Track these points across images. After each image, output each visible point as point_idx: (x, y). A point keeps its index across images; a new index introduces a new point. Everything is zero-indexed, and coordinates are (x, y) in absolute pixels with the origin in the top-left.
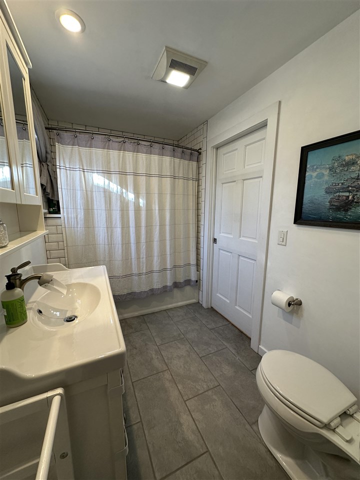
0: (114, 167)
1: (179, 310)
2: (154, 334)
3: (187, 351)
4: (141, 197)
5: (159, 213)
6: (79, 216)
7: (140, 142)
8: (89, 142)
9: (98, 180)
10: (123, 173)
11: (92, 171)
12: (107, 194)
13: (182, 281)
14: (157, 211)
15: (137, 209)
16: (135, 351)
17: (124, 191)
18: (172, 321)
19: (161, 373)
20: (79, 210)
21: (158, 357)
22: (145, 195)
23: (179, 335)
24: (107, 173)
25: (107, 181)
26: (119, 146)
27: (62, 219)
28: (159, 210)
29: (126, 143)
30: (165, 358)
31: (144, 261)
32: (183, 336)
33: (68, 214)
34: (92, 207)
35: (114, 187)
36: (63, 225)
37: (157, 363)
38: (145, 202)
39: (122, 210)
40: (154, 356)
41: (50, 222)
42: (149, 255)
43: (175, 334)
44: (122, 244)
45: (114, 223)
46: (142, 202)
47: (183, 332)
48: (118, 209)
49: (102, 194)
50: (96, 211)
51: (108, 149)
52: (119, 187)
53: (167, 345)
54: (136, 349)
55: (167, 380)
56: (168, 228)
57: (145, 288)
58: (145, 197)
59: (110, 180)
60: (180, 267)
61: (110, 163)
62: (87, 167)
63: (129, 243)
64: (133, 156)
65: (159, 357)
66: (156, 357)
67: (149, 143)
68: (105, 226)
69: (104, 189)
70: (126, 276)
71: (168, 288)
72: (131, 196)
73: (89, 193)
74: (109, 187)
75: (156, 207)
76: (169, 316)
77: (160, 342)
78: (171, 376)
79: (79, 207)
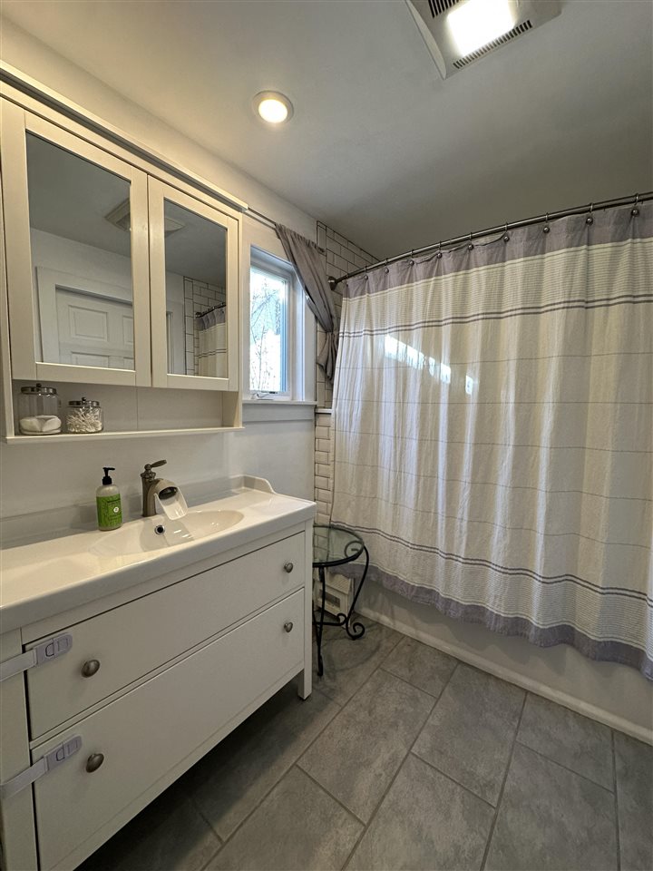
0: (417, 317)
1: (571, 723)
2: (434, 721)
3: (457, 849)
4: (469, 371)
5: (517, 410)
6: (355, 413)
7: (474, 242)
8: (382, 280)
9: (391, 345)
10: (433, 324)
11: (383, 331)
12: (402, 369)
13: (594, 635)
14: (511, 406)
15: (457, 400)
16: (362, 716)
17: (432, 361)
18: (511, 735)
19: (345, 814)
20: (356, 402)
21: (381, 775)
22: (478, 365)
23: (490, 785)
24: (404, 330)
25: (402, 346)
26: (426, 268)
27: (333, 415)
28: (518, 403)
29: (444, 256)
30: (391, 796)
31: (465, 529)
32: (494, 800)
33: (340, 408)
34: (378, 397)
35: (414, 356)
36: (333, 425)
37: (365, 786)
38: (477, 382)
39: (424, 403)
40: (378, 762)
41: (322, 420)
42: (480, 517)
43: (481, 770)
44: (418, 476)
45: (408, 430)
46: (471, 384)
47: (507, 789)
48: (417, 401)
49: (393, 371)
50: (383, 404)
51: (408, 283)
52: (421, 355)
53: (429, 772)
54: (370, 713)
55: (337, 844)
56: (544, 455)
57: (458, 595)
58: (477, 372)
59: (408, 342)
60: (589, 585)
61: (411, 309)
62: (377, 326)
63: (434, 475)
64: (455, 281)
65: (383, 778)
66: (379, 771)
67: (499, 236)
68: (392, 435)
69: (397, 361)
70: (420, 548)
71: (533, 632)
72: (446, 371)
73: (376, 372)
74: (406, 356)
75: (508, 396)
76: (519, 715)
77: (423, 751)
78: (350, 847)
79: (357, 398)
